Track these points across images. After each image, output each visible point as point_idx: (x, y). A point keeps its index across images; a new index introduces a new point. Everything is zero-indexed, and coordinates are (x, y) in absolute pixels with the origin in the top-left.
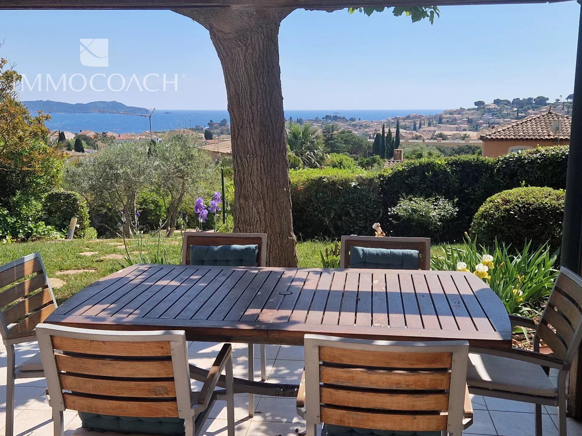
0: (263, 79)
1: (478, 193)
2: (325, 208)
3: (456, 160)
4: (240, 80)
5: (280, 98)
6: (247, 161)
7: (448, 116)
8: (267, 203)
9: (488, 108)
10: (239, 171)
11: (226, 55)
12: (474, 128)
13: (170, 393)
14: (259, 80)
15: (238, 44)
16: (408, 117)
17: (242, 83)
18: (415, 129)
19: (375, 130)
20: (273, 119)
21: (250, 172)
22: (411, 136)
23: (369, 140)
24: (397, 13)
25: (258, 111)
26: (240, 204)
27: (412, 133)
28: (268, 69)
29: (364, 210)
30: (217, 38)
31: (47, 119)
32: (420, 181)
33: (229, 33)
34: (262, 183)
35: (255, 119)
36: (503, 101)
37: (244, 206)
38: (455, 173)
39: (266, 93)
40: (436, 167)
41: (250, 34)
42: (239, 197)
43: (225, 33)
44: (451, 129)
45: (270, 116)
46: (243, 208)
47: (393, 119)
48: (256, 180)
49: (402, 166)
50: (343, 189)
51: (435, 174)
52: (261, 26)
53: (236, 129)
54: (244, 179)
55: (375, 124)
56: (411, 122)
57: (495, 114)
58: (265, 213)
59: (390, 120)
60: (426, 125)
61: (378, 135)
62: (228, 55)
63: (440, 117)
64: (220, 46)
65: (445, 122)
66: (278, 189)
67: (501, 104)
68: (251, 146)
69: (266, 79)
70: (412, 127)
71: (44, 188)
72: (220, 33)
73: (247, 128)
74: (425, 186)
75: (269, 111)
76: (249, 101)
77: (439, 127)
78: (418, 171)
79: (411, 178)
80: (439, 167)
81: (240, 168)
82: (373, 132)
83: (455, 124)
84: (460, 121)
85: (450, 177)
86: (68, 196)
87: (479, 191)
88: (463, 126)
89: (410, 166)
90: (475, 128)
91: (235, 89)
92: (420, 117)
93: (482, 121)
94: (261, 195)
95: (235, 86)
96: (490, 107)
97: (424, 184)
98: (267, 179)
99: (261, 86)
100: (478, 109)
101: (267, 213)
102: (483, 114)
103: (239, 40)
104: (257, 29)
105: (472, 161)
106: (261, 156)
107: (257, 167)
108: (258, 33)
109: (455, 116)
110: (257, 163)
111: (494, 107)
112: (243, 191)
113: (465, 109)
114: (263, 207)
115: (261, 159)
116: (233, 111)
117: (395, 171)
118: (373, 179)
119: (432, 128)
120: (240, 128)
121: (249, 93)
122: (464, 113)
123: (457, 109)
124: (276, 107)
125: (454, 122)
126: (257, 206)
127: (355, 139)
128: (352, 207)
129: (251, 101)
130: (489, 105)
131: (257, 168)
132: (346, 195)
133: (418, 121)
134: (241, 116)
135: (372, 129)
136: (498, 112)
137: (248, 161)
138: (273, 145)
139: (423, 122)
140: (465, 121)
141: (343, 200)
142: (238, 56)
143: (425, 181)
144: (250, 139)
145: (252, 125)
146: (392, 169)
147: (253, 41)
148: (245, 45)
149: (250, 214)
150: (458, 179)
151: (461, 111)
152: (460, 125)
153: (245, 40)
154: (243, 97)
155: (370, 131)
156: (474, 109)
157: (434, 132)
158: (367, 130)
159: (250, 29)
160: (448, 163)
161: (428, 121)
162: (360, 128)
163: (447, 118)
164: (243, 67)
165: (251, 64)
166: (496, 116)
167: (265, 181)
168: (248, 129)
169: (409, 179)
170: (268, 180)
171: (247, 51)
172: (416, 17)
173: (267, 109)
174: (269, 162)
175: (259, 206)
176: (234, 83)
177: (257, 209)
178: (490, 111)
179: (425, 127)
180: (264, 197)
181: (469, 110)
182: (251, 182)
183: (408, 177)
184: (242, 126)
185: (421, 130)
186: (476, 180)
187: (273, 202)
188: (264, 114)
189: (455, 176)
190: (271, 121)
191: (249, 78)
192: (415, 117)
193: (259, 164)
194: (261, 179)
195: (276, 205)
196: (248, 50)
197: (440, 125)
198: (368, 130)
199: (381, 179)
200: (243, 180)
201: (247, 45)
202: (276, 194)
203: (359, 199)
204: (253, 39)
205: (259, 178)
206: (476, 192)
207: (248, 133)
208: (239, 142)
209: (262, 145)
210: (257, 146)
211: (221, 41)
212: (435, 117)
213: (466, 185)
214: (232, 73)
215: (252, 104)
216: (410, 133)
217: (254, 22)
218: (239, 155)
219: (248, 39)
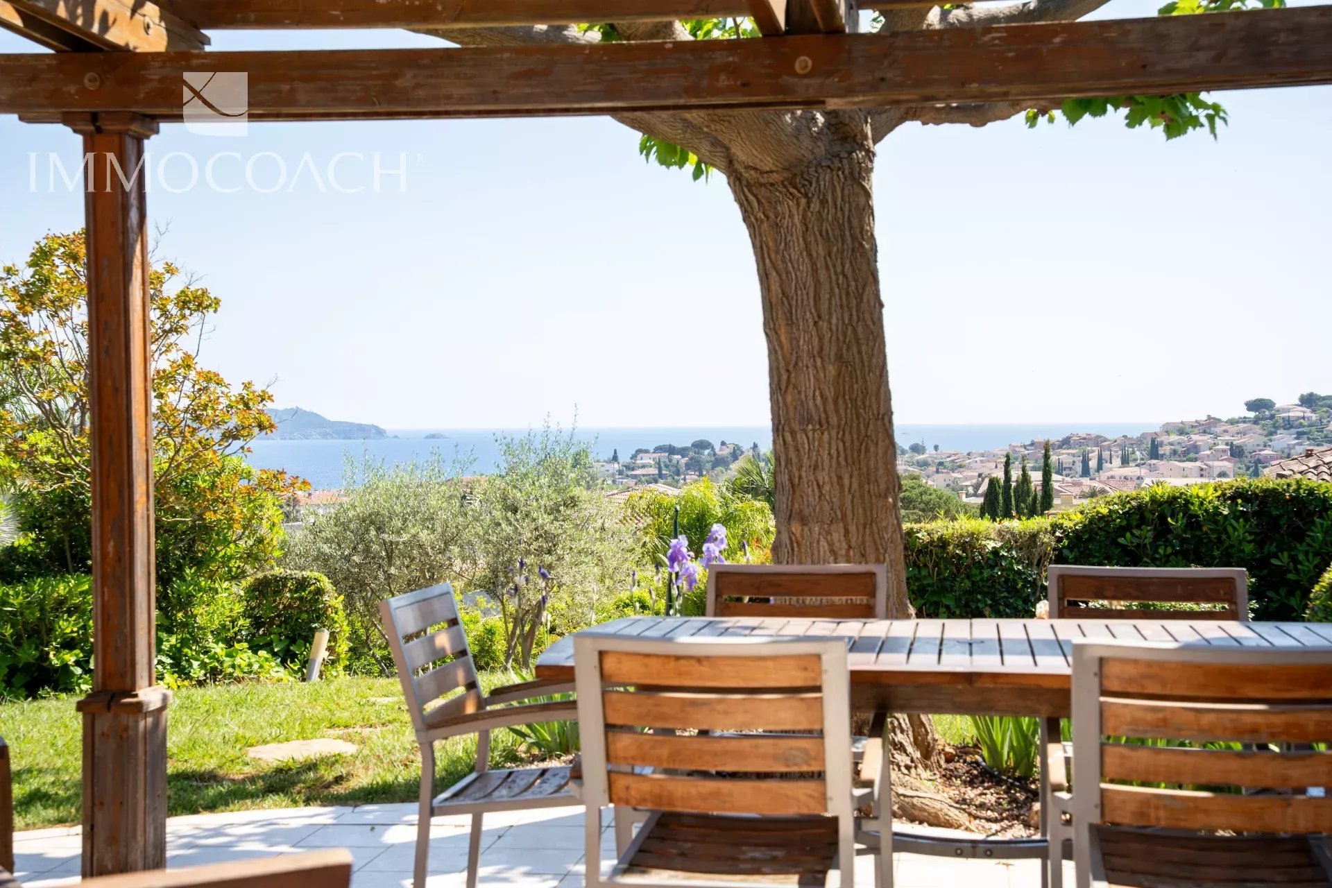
0: (843, 266)
1: (1305, 568)
2: (925, 604)
3: (1243, 488)
4: (793, 268)
5: (877, 305)
6: (808, 438)
7: (1174, 438)
8: (852, 528)
9: (1283, 418)
10: (789, 461)
11: (763, 217)
12: (1248, 468)
13: (813, 763)
14: (834, 266)
15: (791, 194)
16: (1066, 443)
17: (798, 273)
18: (1086, 472)
19: (980, 475)
20: (864, 348)
21: (813, 462)
22: (1076, 491)
23: (965, 499)
24: (1133, 121)
25: (831, 330)
26: (791, 533)
27: (1080, 484)
28: (853, 243)
29: (1020, 608)
30: (744, 182)
31: (262, 401)
32: (1156, 538)
33: (772, 172)
34: (842, 486)
35: (826, 348)
36: (1324, 398)
37: (800, 539)
38: (1241, 520)
39: (848, 294)
40: (1193, 504)
41: (816, 172)
42: (790, 519)
43: (762, 173)
44: (1185, 473)
45: (857, 340)
46: (797, 542)
47: (1025, 447)
48: (827, 479)
49: (1108, 503)
50: (967, 558)
51: (1193, 522)
52: (838, 155)
53: (783, 371)
54: (800, 477)
55: (978, 459)
56: (1074, 455)
57: (1304, 433)
58: (848, 551)
59: (1017, 449)
60: (1117, 462)
61: (993, 482)
62: (767, 217)
63: (1153, 441)
64: (751, 197)
65: (1168, 453)
66: (874, 500)
67: (1322, 406)
68: (816, 405)
69: (847, 265)
70: (1079, 467)
71: (239, 567)
72: (753, 172)
73: (807, 367)
74: (1169, 550)
75: (855, 331)
76: (813, 311)
77: (1152, 469)
78: (1148, 515)
79: (1132, 534)
80: (1202, 504)
81: (792, 454)
82: (974, 481)
83: (1196, 460)
84: (1208, 452)
85: (1230, 529)
86: (302, 584)
87: (1309, 561)
88: (1216, 463)
89: (1129, 502)
90: (1251, 470)
91: (781, 286)
92: (1098, 441)
93: (1271, 453)
94: (839, 513)
95: (781, 279)
96: (1291, 414)
97: (1166, 547)
98: (851, 477)
99: (838, 279)
100: (1256, 421)
101: (851, 552)
102: (1271, 434)
103: (790, 184)
104: (829, 163)
105: (1284, 490)
106: (839, 427)
107: (830, 451)
108: (832, 170)
109: (1195, 437)
110: (830, 443)
111: (1302, 414)
112: (796, 506)
113: (1219, 420)
114: (842, 538)
115: (838, 433)
116: (776, 333)
117: (1089, 516)
118: (1038, 532)
119: (1131, 471)
120: (791, 367)
121: (812, 294)
122: (1218, 430)
123: (1199, 419)
124: (870, 323)
125: (1192, 455)
126: (829, 537)
127: (930, 494)
128: (989, 602)
129: (816, 308)
130: (1289, 411)
131: (829, 454)
132: (974, 571)
133: (1093, 451)
134: (794, 343)
135: (970, 474)
136: (1313, 429)
137: (811, 438)
138: (864, 403)
139: (1106, 454)
140: (1224, 451)
141: (967, 584)
142: (789, 217)
143: (1167, 540)
144: (814, 391)
145: (819, 361)
146: (1082, 513)
147: (822, 187)
148: (806, 196)
149: (812, 554)
150: (1251, 533)
151: (1207, 427)
152: (1210, 463)
153: (804, 186)
154: (799, 302)
155: (966, 479)
156: (1244, 420)
157: (1138, 482)
158: (955, 475)
159: (815, 162)
160: (1224, 495)
161: (1120, 452)
162: (937, 472)
163: (1171, 444)
164: (801, 239)
165: (817, 233)
166: (1309, 439)
167: (846, 481)
168: (810, 370)
169: (1128, 535)
170: (854, 479)
171: (809, 207)
172: (1175, 127)
173: (850, 328)
174: (856, 441)
175: (835, 535)
176: (779, 274)
177: (831, 544)
178: (1288, 424)
179: (1115, 468)
180: (844, 515)
181: (1232, 422)
182: (815, 483)
183: (1122, 530)
184: (796, 364)
185: (1104, 475)
186: (1299, 535)
187: (865, 528)
188: (845, 338)
189: (1244, 526)
190: (860, 352)
191: (814, 264)
192: (1085, 440)
193: (833, 442)
194: (840, 478)
195: (872, 533)
196: (812, 205)
197: (1154, 461)
198: (960, 476)
199: (1058, 534)
200: (797, 480)
201: (810, 195)
202: (871, 510)
203: (1005, 582)
204: (822, 183)
205: (833, 475)
206: (1301, 563)
207: (809, 380)
208: (789, 399)
209: (841, 402)
210: (831, 406)
211: (754, 189)
212: (1139, 442)
213: (1273, 548)
214: (777, 252)
215: (820, 317)
216: (1074, 484)
217: (823, 148)
218: (790, 427)
219: (811, 184)
